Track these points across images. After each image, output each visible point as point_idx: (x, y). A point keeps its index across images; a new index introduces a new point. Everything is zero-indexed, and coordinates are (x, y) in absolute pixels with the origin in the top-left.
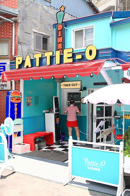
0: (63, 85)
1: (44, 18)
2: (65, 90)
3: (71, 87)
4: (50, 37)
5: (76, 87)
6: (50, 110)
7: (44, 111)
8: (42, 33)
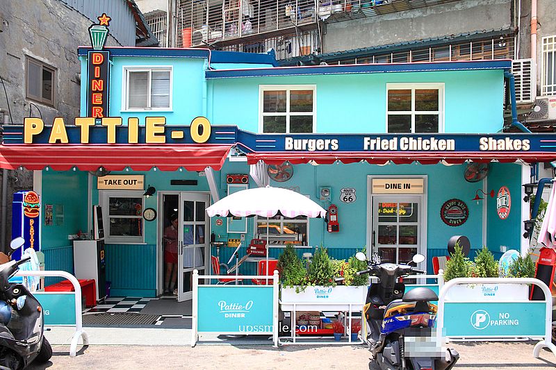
0: (102, 182)
1: (45, 24)
2: (104, 192)
3: (122, 186)
4: (57, 69)
5: (133, 187)
6: (81, 234)
7: (70, 237)
8: (42, 59)
